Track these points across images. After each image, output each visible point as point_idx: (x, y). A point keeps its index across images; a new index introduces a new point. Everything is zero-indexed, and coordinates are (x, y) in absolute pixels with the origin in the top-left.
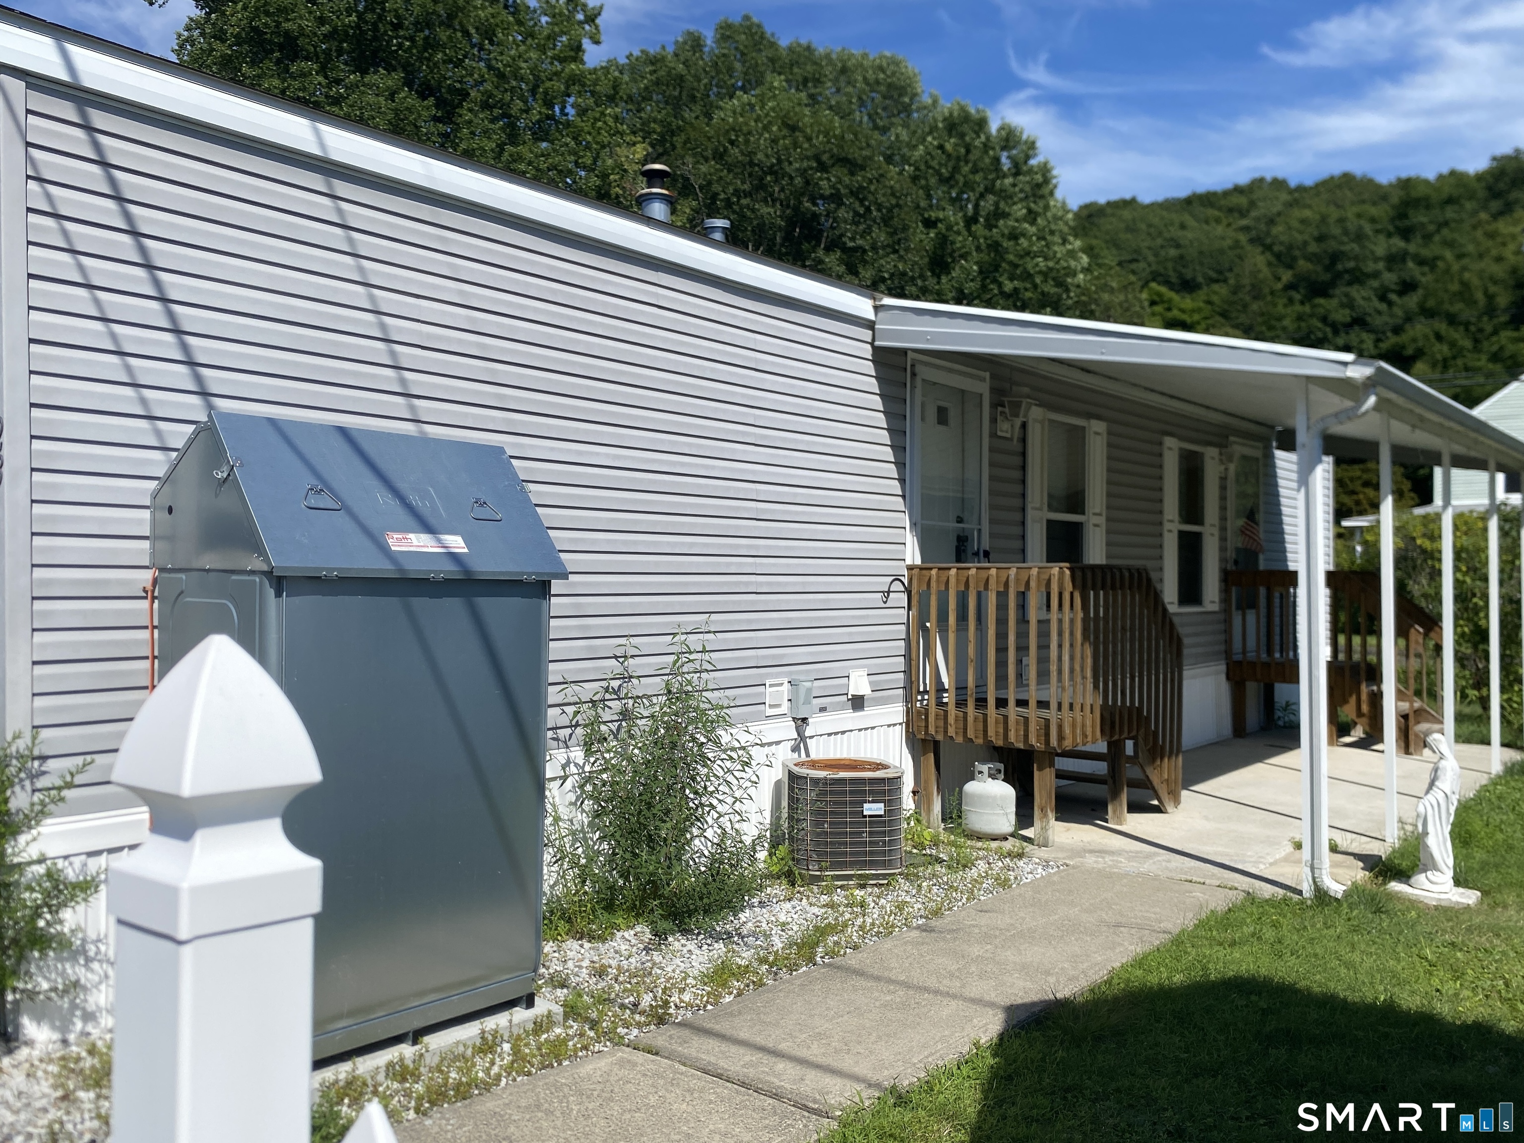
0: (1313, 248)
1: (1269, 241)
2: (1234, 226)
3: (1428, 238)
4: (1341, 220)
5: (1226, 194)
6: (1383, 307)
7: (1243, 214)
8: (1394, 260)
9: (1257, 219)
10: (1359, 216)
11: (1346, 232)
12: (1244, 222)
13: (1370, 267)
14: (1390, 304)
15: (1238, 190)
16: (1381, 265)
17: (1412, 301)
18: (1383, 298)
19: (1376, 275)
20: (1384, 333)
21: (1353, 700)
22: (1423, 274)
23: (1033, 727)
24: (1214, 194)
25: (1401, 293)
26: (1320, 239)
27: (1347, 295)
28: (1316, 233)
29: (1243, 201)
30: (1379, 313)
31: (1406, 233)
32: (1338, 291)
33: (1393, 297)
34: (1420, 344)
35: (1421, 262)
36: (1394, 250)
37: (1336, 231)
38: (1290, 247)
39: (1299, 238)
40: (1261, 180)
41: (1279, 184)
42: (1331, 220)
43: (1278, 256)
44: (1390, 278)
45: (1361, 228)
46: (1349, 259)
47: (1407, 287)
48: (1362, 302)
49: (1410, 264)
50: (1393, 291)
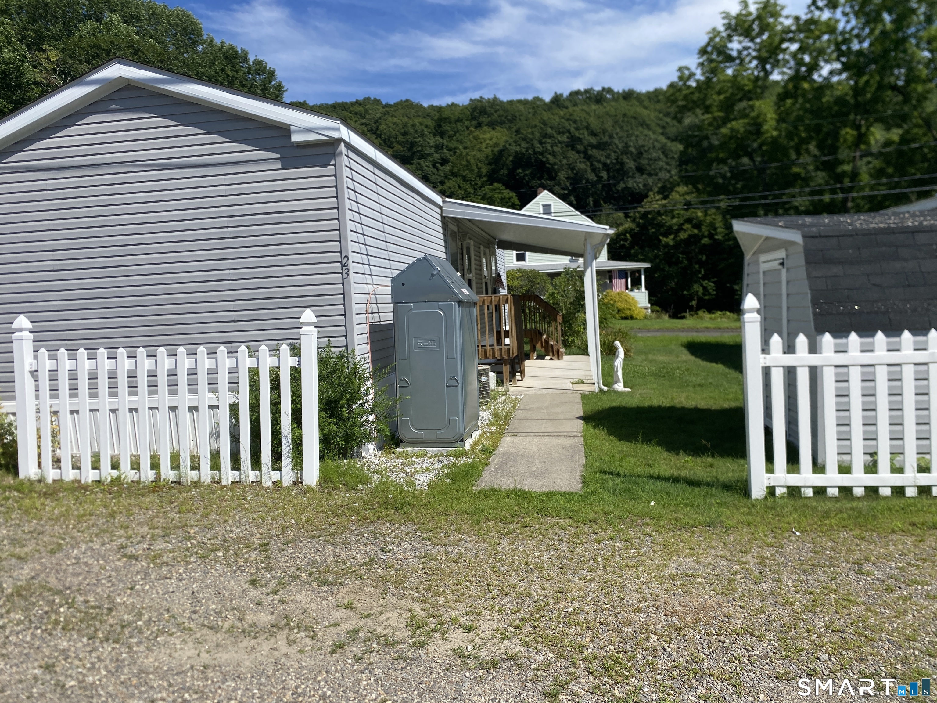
0: (400, 138)
1: (378, 132)
2: (359, 122)
3: (451, 137)
4: (413, 126)
5: (352, 104)
6: (435, 171)
7: (363, 117)
8: (438, 147)
9: (370, 120)
10: (421, 124)
11: (416, 131)
12: (364, 121)
13: (429, 151)
14: (438, 169)
15: (358, 103)
16: (433, 150)
17: (447, 168)
18: (434, 166)
19: (431, 154)
20: (436, 184)
21: (540, 342)
22: (451, 156)
23: (504, 351)
24: (346, 103)
25: (442, 165)
26: (405, 134)
27: (419, 164)
28: (402, 131)
29: (361, 109)
30: (434, 174)
31: (442, 134)
32: (415, 161)
33: (438, 165)
34: (453, 190)
35: (449, 150)
36: (438, 143)
37: (411, 130)
38: (390, 137)
39: (394, 133)
40: (369, 99)
41: (377, 102)
42: (409, 125)
43: (384, 141)
44: (437, 156)
45: (423, 130)
46: (419, 146)
47: (444, 162)
48: (426, 168)
49: (445, 151)
50: (438, 163)
